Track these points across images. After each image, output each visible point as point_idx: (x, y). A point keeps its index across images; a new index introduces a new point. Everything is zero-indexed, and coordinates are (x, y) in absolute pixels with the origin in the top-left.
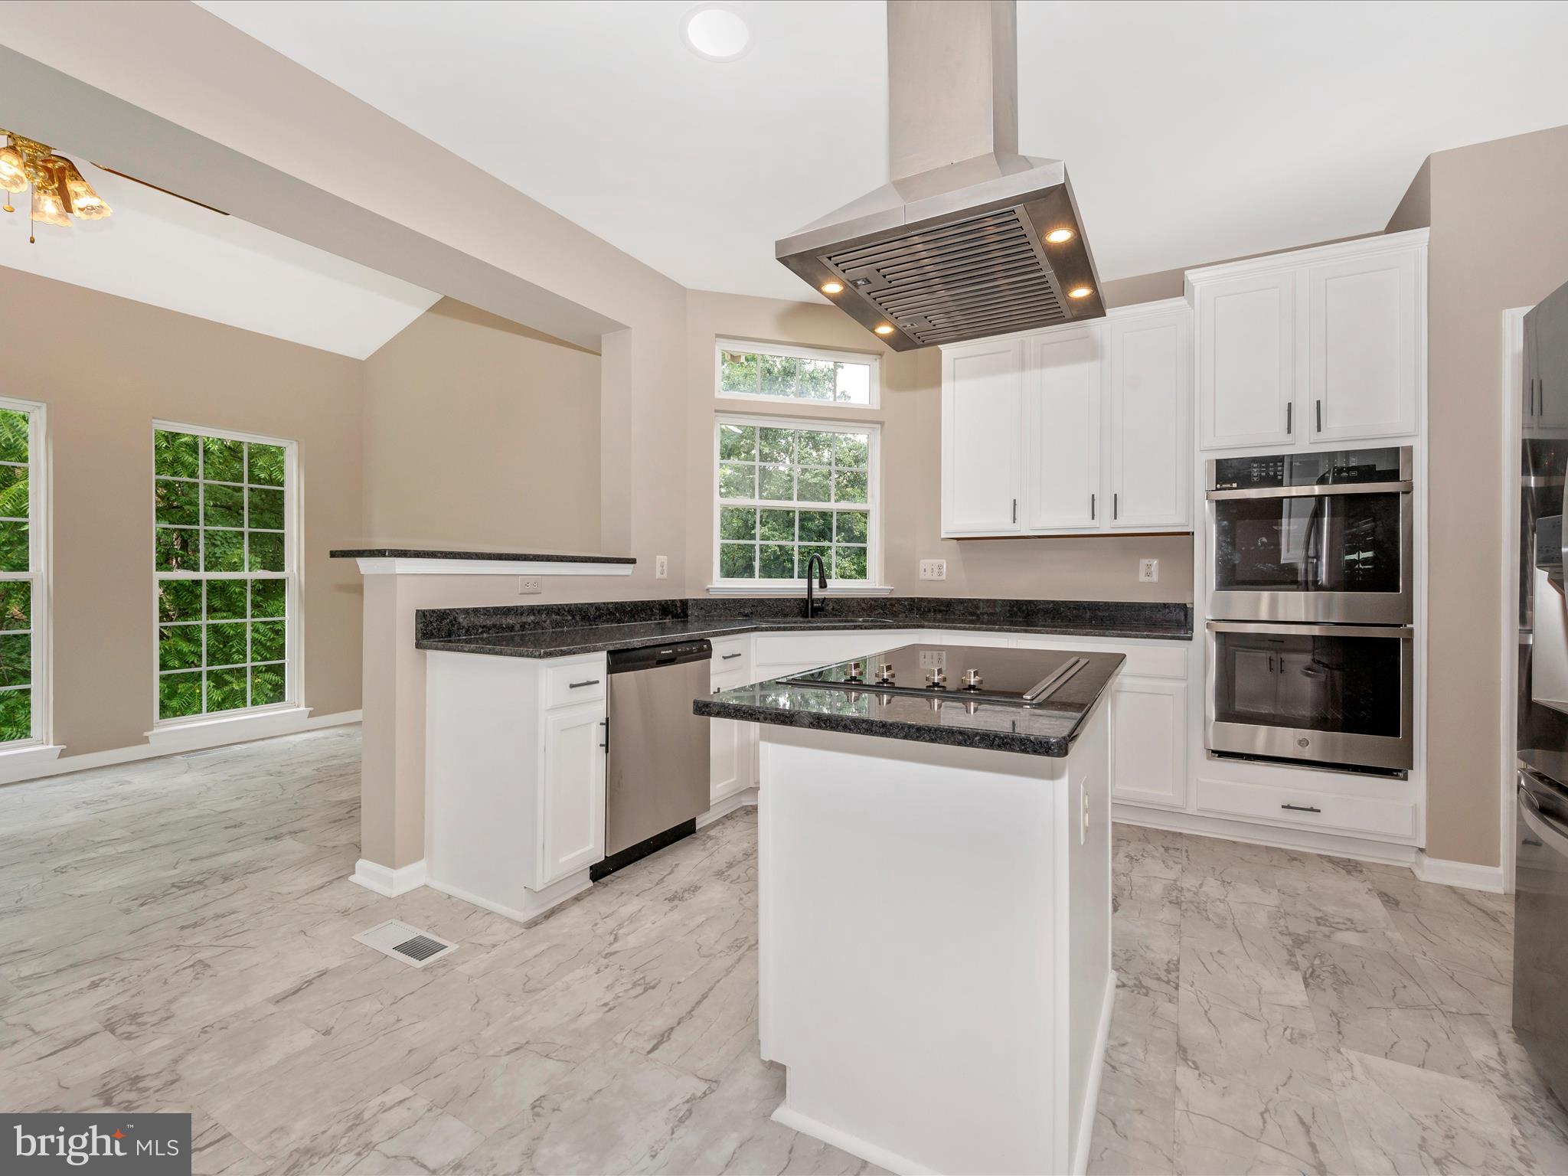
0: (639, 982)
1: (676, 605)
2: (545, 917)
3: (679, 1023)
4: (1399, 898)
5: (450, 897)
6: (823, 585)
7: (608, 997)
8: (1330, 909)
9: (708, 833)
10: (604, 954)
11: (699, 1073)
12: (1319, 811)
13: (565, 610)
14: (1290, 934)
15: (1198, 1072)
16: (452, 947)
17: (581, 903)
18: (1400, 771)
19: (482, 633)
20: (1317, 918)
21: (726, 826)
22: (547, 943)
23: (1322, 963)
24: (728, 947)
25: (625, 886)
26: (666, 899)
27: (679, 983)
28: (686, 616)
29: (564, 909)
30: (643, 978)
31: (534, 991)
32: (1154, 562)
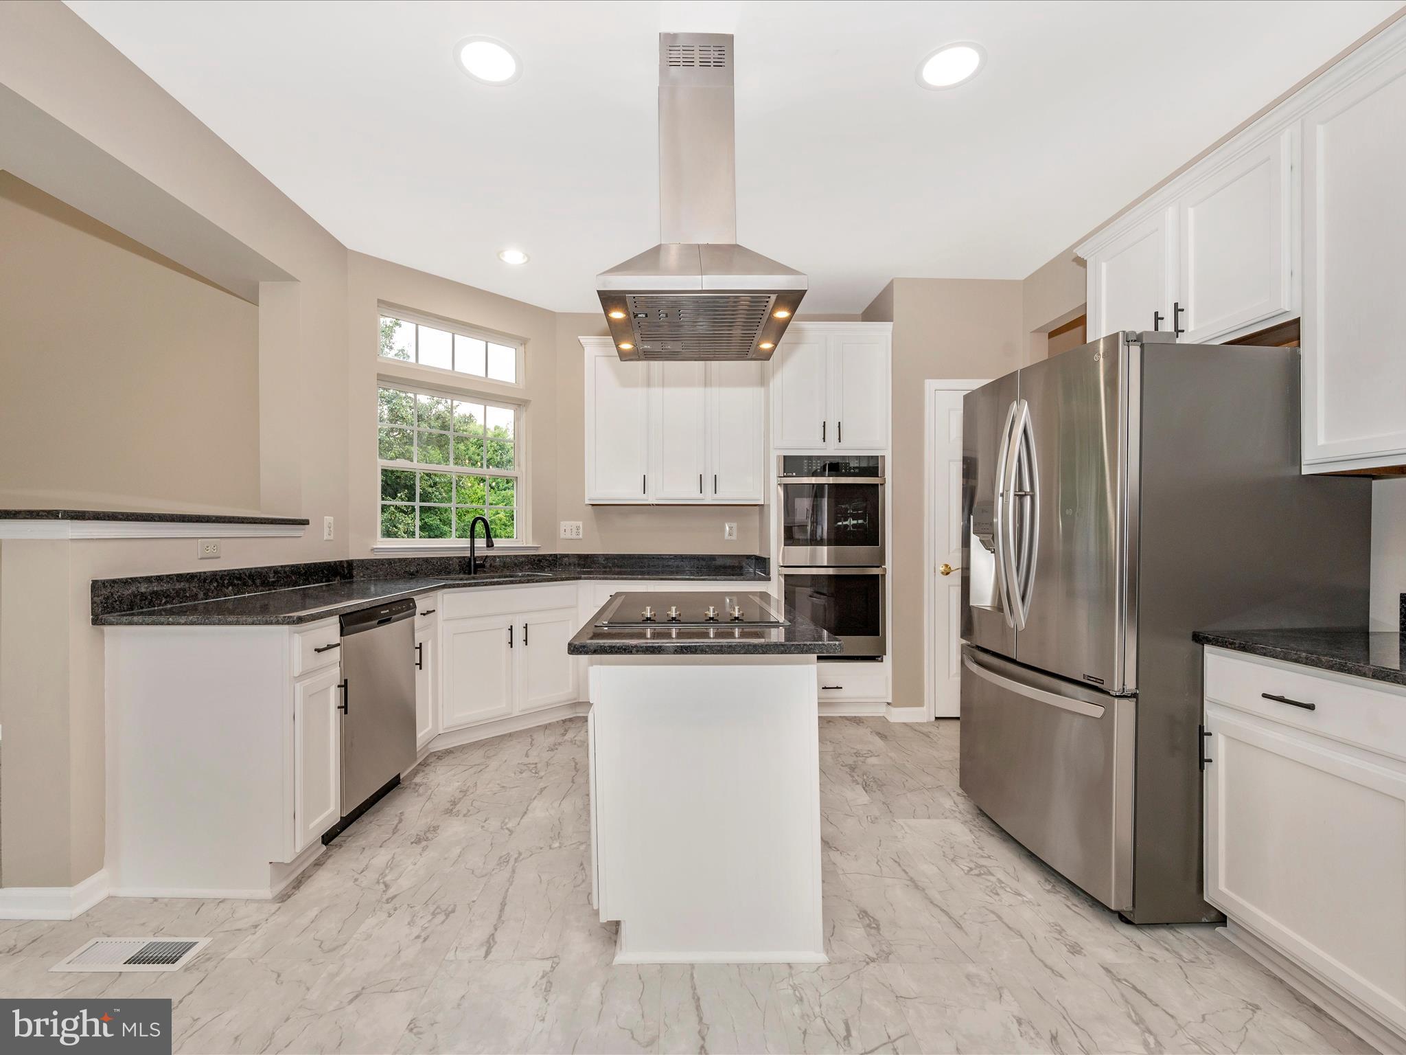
0: (436, 912)
1: (343, 566)
2: (294, 888)
3: (496, 930)
4: (886, 734)
5: (155, 900)
6: (490, 545)
7: (416, 931)
8: (859, 747)
9: (414, 781)
10: (384, 900)
11: (538, 956)
12: (841, 688)
13: (246, 575)
14: (846, 766)
15: (838, 852)
16: (203, 943)
17: (324, 866)
18: (879, 657)
19: (166, 603)
20: (855, 753)
21: (426, 772)
22: (316, 908)
23: (868, 777)
24: (498, 865)
25: (362, 842)
26: (412, 843)
27: (473, 902)
28: (351, 576)
29: (310, 877)
30: (438, 907)
31: (334, 949)
32: (734, 525)
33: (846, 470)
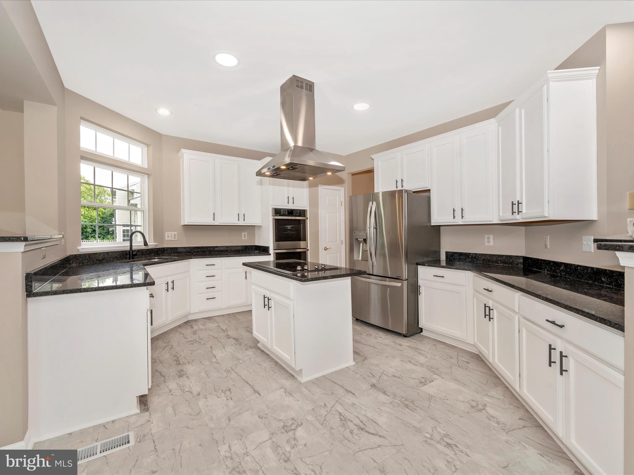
0: (224, 392)
2: (145, 406)
11: (277, 389)
26: (179, 378)
32: (246, 233)
33: (295, 214)
